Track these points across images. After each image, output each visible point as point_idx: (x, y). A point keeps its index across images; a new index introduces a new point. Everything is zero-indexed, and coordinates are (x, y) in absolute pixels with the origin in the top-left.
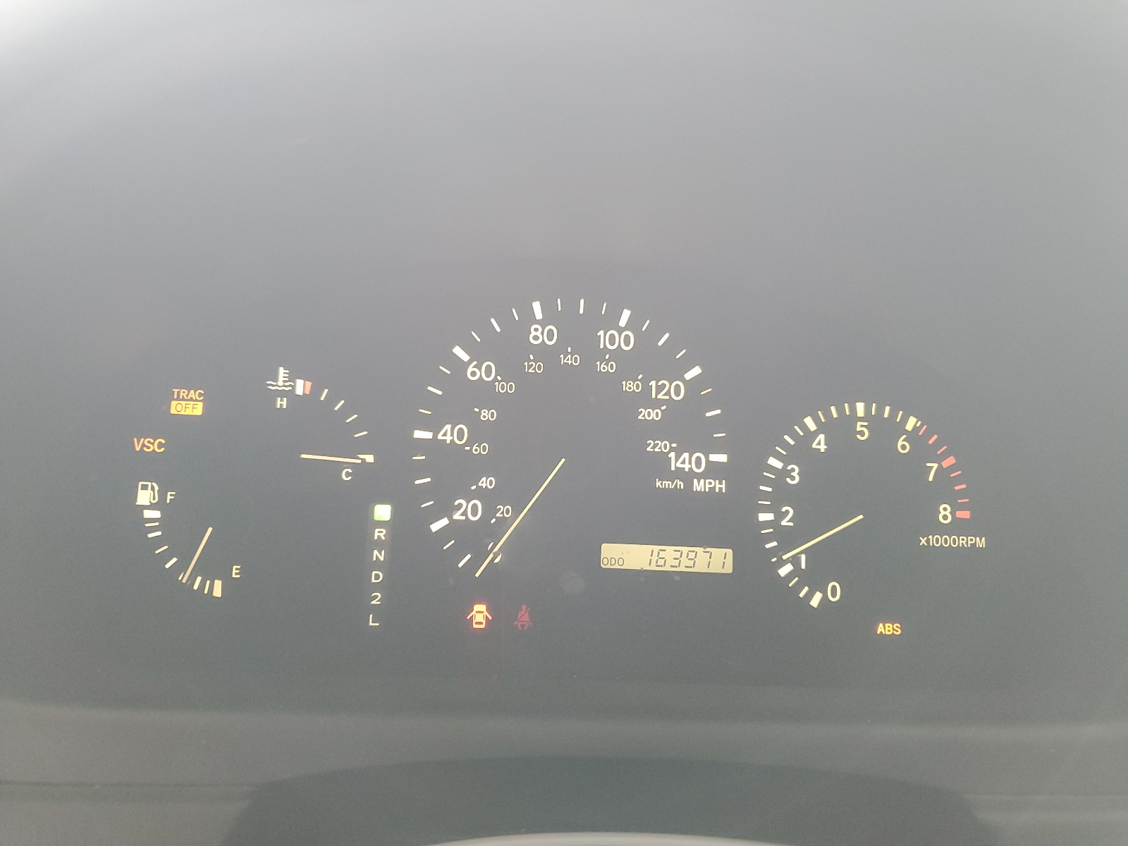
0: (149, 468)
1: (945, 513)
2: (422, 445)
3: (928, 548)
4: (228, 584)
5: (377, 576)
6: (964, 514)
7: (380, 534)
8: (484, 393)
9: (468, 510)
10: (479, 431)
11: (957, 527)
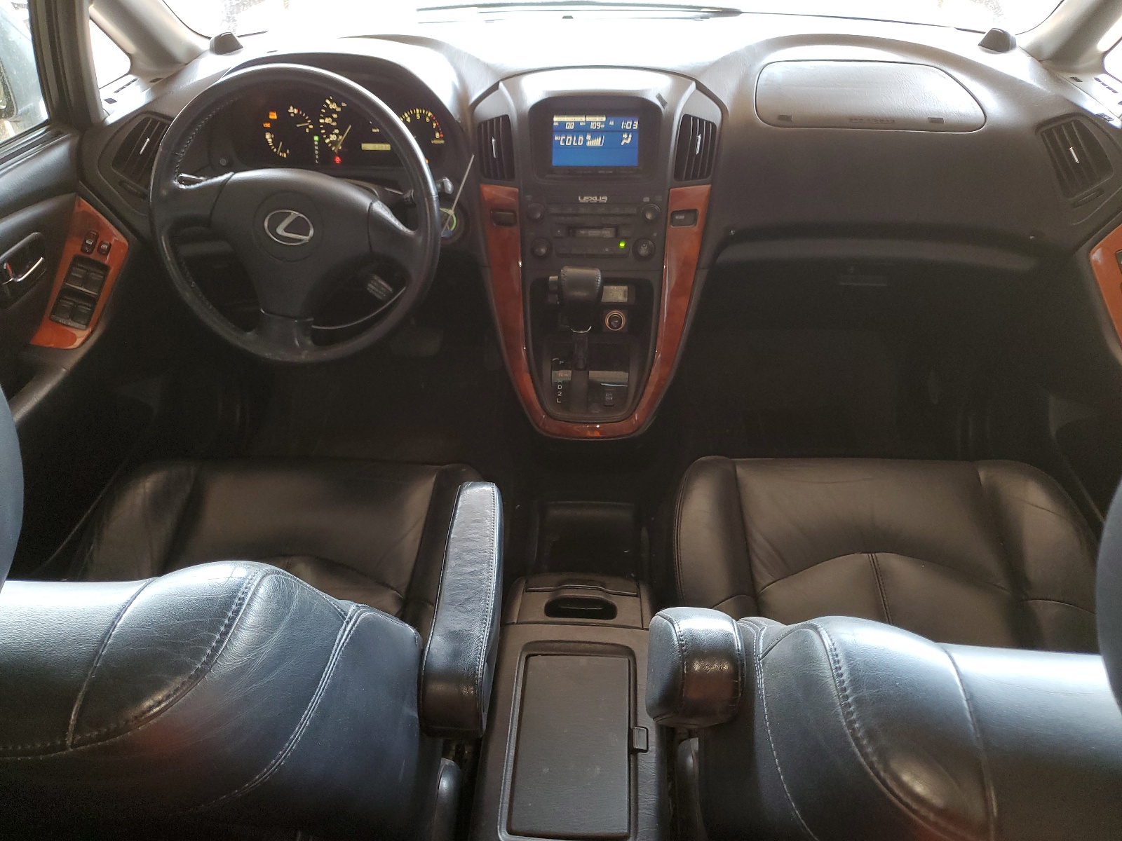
0: (268, 130)
1: (437, 135)
2: (322, 124)
3: (434, 144)
4: (287, 154)
5: (317, 152)
6: (442, 136)
7: (316, 143)
8: (334, 111)
9: (333, 137)
10: (334, 120)
11: (440, 138)
